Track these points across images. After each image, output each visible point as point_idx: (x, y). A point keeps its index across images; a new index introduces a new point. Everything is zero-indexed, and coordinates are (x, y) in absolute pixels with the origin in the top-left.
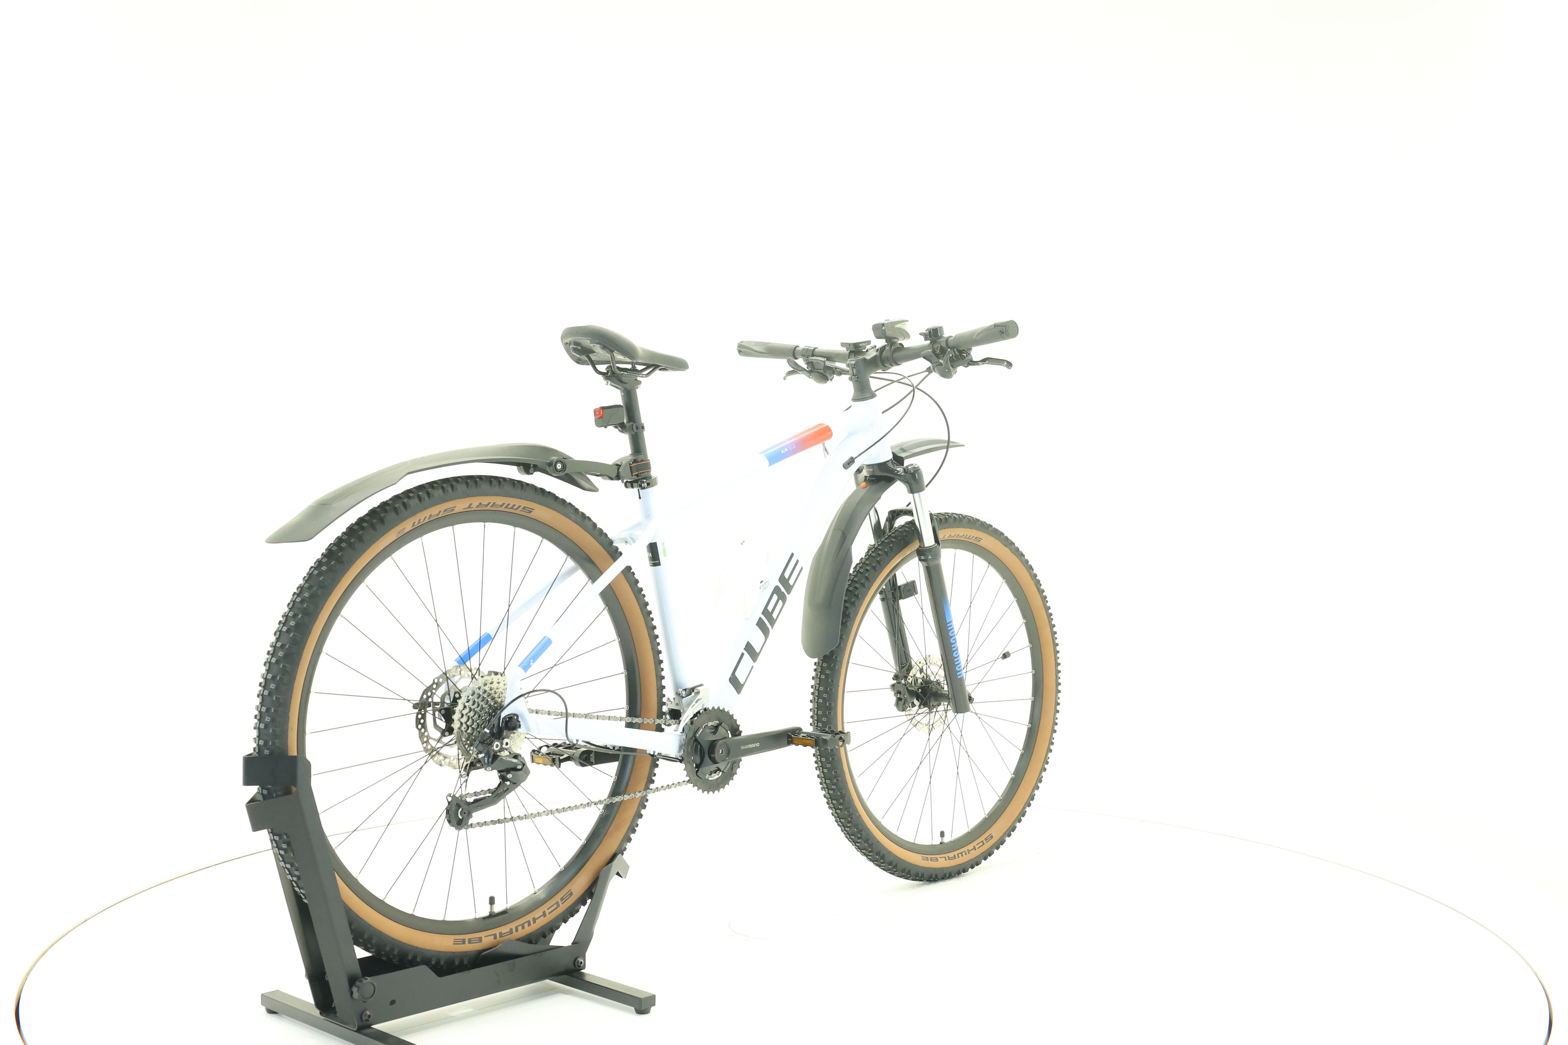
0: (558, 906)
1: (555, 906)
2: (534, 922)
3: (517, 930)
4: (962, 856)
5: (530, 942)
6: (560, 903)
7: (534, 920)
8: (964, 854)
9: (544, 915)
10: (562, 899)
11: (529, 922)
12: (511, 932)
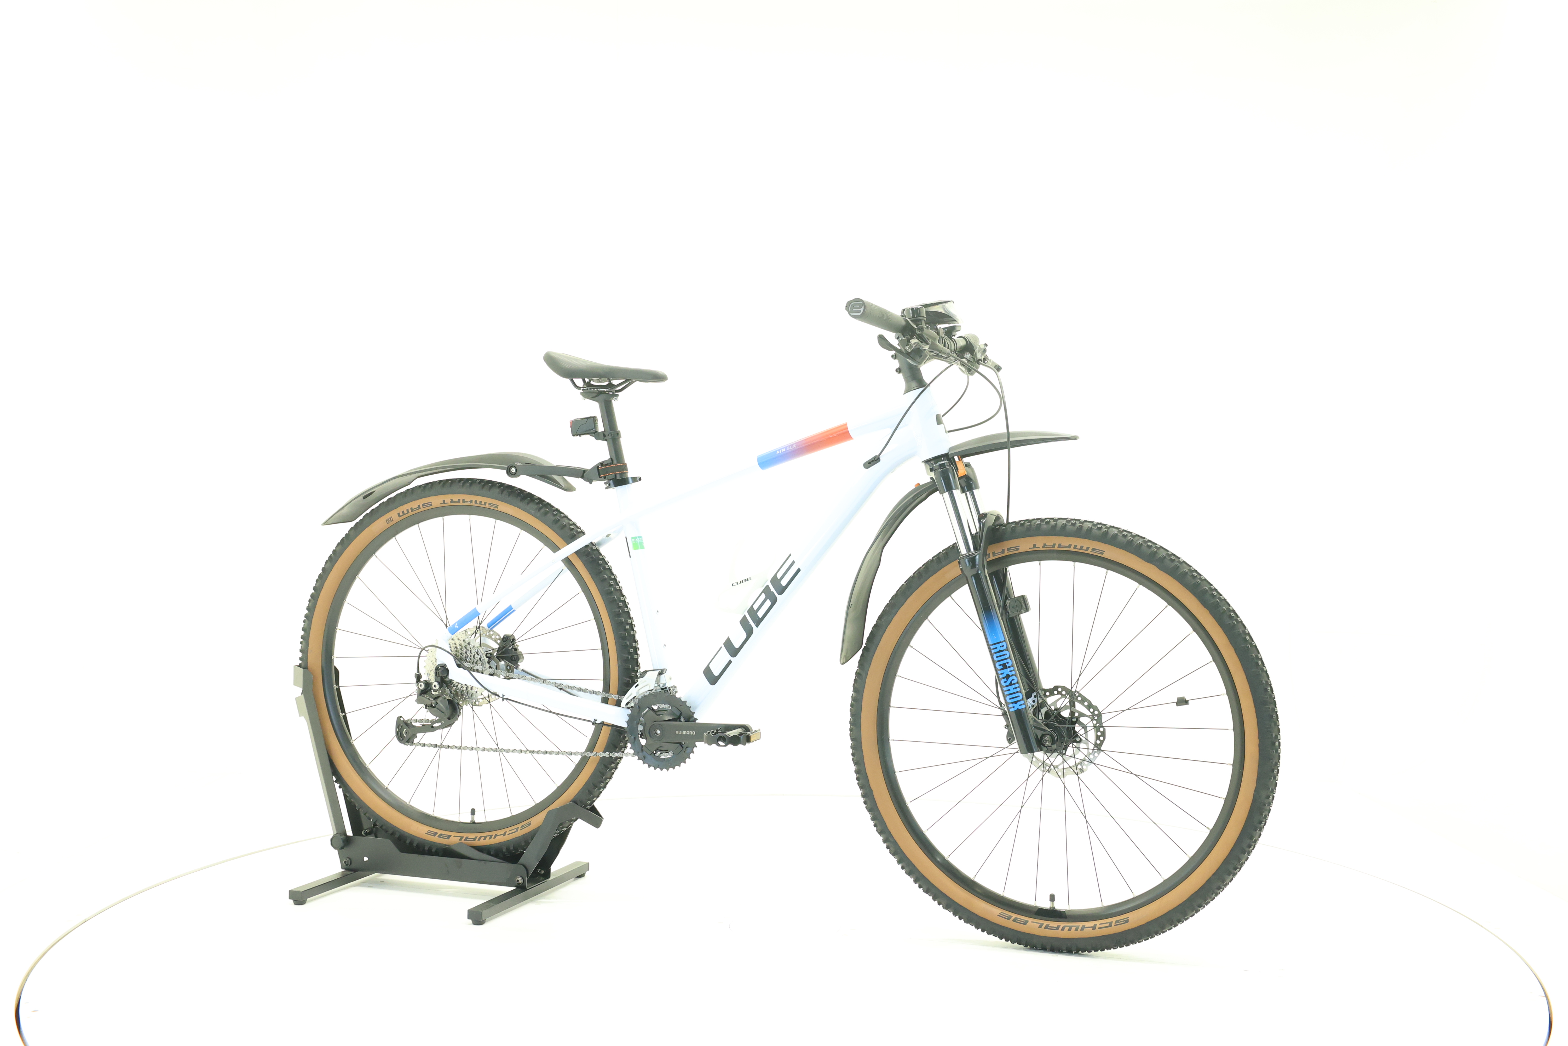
0: (517, 831)
1: (515, 830)
2: (495, 838)
3: (479, 839)
4: (1070, 929)
5: (489, 853)
6: (519, 829)
7: (496, 835)
8: (1074, 928)
9: (504, 835)
10: (522, 827)
11: (491, 836)
12: (474, 839)
